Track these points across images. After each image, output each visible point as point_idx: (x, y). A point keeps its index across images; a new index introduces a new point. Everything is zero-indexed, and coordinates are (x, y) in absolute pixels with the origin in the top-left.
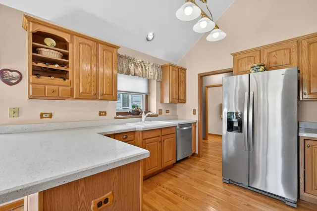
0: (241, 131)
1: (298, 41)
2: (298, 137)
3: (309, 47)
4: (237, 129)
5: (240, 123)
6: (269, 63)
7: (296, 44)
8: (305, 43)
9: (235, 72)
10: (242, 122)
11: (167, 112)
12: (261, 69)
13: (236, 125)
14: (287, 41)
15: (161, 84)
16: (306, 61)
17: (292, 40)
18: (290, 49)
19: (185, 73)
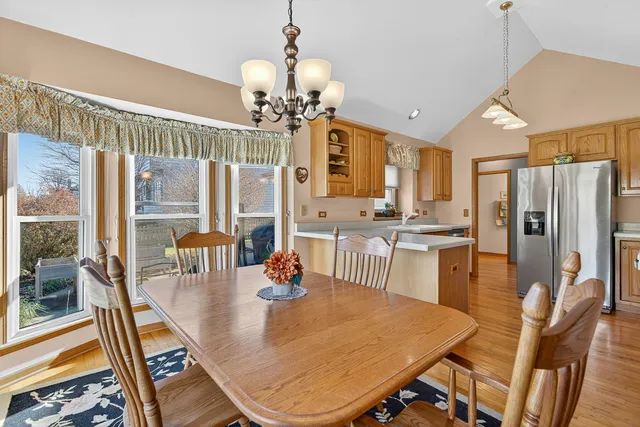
0: (543, 234)
1: (615, 127)
2: (613, 239)
3: (628, 134)
4: (536, 232)
5: (542, 225)
6: (578, 151)
7: (612, 130)
8: (623, 130)
9: (531, 159)
10: (543, 224)
11: (425, 213)
12: (568, 160)
13: (535, 227)
14: (602, 125)
15: (419, 174)
16: (625, 151)
17: (609, 124)
18: (605, 135)
19: (450, 157)
